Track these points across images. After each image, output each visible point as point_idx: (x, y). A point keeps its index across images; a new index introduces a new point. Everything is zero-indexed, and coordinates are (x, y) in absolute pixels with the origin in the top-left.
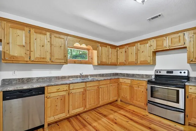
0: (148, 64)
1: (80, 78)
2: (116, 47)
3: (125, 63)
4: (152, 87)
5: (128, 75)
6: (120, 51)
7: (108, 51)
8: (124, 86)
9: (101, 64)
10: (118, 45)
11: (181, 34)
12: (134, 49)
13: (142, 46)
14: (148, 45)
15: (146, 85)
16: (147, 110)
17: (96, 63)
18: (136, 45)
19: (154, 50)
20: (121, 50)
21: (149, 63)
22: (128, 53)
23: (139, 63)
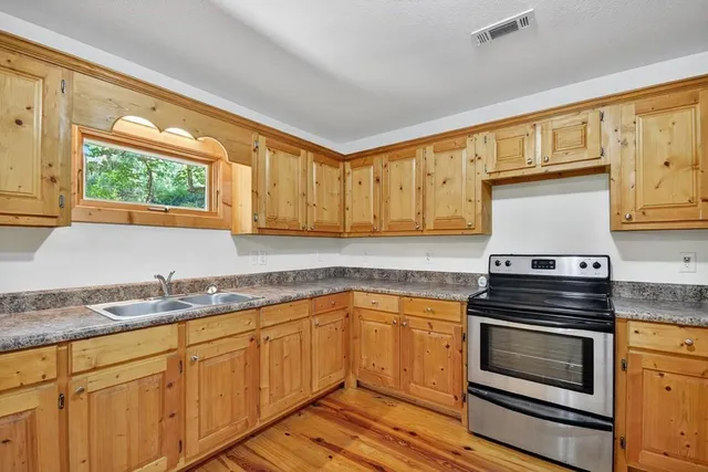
0: (465, 232)
1: (161, 294)
2: (339, 160)
3: (377, 227)
4: (484, 327)
5: (386, 276)
6: (354, 175)
7: (305, 172)
8: (371, 325)
9: (271, 230)
10: (345, 152)
11: (592, 116)
12: (411, 169)
13: (444, 157)
14: (465, 155)
15: (462, 317)
16: (464, 422)
17: (247, 225)
18: (419, 151)
19: (487, 177)
20: (357, 172)
21: (470, 228)
22: (386, 186)
23: (430, 225)
